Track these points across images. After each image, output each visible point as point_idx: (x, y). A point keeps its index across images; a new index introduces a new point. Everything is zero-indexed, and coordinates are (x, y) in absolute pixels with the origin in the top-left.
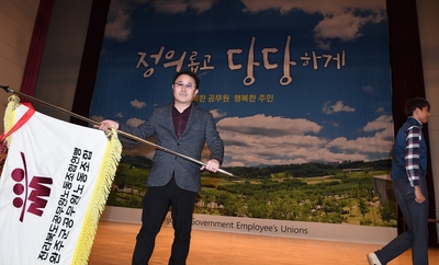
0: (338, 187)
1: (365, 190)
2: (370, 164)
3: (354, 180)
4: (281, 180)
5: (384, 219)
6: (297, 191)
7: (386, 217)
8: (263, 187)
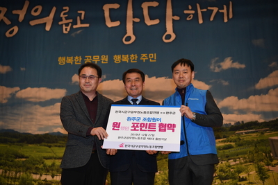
0: (232, 151)
2: (265, 125)
3: (249, 143)
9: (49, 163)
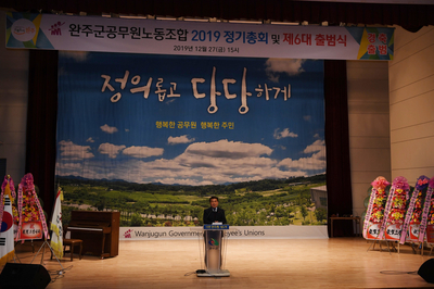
0: (286, 197)
1: (305, 198)
2: (309, 179)
3: (297, 192)
4: (243, 195)
5: (318, 219)
6: (256, 203)
7: (320, 218)
8: (229, 201)
9: (153, 206)
